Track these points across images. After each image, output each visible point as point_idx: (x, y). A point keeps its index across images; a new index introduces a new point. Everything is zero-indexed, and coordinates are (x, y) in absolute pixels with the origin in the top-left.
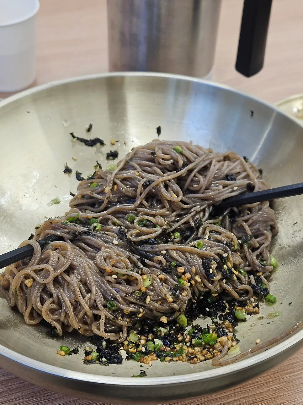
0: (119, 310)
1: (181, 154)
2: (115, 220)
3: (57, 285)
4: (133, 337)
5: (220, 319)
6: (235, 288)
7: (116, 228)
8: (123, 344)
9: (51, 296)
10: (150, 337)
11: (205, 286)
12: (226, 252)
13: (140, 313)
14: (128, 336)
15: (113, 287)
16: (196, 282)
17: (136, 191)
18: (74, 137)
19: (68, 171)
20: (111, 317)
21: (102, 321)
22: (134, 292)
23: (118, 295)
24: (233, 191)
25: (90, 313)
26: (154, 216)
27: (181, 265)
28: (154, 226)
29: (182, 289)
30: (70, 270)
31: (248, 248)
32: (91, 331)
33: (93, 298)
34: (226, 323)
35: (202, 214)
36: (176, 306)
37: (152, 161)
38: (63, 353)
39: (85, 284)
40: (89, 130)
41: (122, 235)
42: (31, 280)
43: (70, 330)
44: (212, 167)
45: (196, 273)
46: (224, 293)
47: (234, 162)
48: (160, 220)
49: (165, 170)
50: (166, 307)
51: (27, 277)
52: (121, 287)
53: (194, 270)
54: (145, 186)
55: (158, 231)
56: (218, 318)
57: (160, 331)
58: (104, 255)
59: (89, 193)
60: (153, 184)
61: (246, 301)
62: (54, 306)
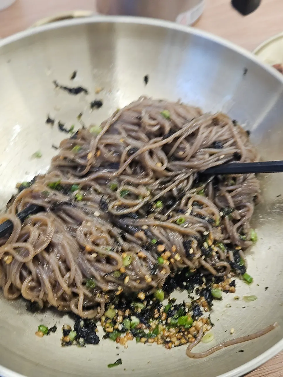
0: (98, 288)
1: (169, 119)
2: (97, 187)
3: (37, 262)
4: (111, 313)
5: (197, 294)
6: (213, 265)
7: (98, 198)
8: (100, 320)
9: (30, 273)
10: (127, 313)
11: (184, 263)
12: (207, 229)
13: (117, 290)
14: (106, 310)
15: (92, 266)
16: (175, 260)
17: (120, 156)
18: (57, 86)
19: (50, 121)
20: (90, 295)
21: (81, 298)
22: (113, 272)
23: (96, 274)
24: (218, 160)
25: (68, 291)
26: (137, 185)
27: (162, 243)
28: (137, 197)
29: (161, 268)
30: (50, 247)
31: (230, 220)
32: (69, 306)
33: (72, 278)
34: (202, 301)
35: (185, 182)
36: (154, 284)
38: (41, 334)
39: (64, 262)
40: (74, 76)
41: (103, 206)
42: (10, 257)
43: (49, 306)
44: (200, 133)
45: (176, 252)
46: (201, 268)
47: (223, 127)
48: (142, 190)
50: (144, 285)
51: (6, 254)
52: (99, 265)
53: (174, 248)
54: (129, 154)
55: (141, 202)
56: (194, 292)
57: (137, 307)
58: (85, 230)
59: (72, 156)
60: (138, 152)
61: (223, 277)
62: (33, 284)
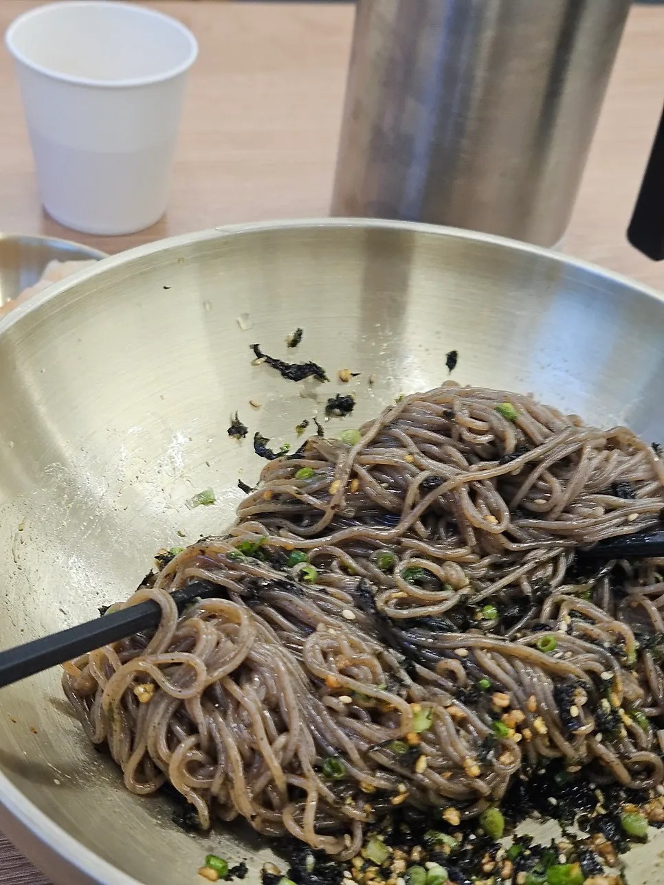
0: (352, 783)
1: (513, 421)
2: (350, 562)
3: (209, 705)
4: (376, 851)
5: (582, 828)
6: (623, 757)
7: (348, 580)
8: (350, 866)
9: (193, 729)
10: (416, 855)
11: (553, 745)
12: (609, 668)
13: (396, 793)
14: (365, 844)
15: (339, 724)
16: (535, 733)
17: (403, 497)
18: (259, 355)
19: (237, 430)
20: (331, 797)
21: (312, 803)
22: (388, 743)
23: (349, 745)
24: (626, 523)
25: (281, 779)
26: (440, 561)
27: (503, 688)
28: (440, 585)
29: (503, 748)
30: (244, 672)
31: (655, 661)
32: (280, 824)
33: (291, 747)
34: (598, 841)
35: (550, 569)
36: (481, 785)
37: (445, 431)
38: (212, 873)
39: (275, 709)
40: (294, 343)
41: (363, 599)
42: (150, 687)
43: (230, 817)
44: (584, 462)
45: (538, 712)
46: (595, 765)
47: (632, 454)
48: (455, 572)
49: (473, 455)
50: (457, 787)
51: (141, 678)
52: (356, 724)
53: (532, 703)
54: (425, 488)
55: (451, 599)
56: (576, 824)
57: (441, 843)
58: (325, 643)
59: (292, 489)
60: (445, 487)
61: (645, 790)
62: (199, 756)
